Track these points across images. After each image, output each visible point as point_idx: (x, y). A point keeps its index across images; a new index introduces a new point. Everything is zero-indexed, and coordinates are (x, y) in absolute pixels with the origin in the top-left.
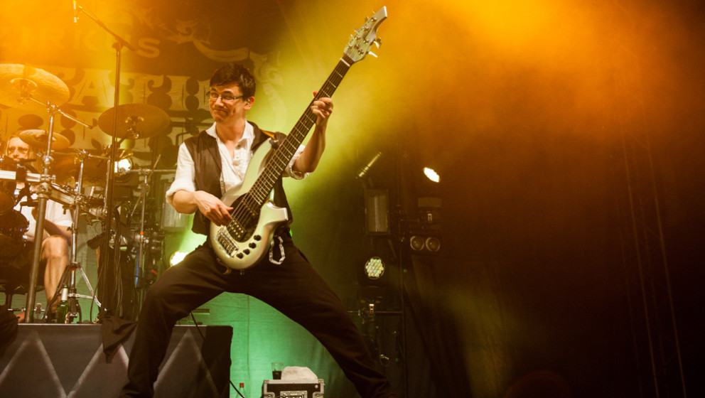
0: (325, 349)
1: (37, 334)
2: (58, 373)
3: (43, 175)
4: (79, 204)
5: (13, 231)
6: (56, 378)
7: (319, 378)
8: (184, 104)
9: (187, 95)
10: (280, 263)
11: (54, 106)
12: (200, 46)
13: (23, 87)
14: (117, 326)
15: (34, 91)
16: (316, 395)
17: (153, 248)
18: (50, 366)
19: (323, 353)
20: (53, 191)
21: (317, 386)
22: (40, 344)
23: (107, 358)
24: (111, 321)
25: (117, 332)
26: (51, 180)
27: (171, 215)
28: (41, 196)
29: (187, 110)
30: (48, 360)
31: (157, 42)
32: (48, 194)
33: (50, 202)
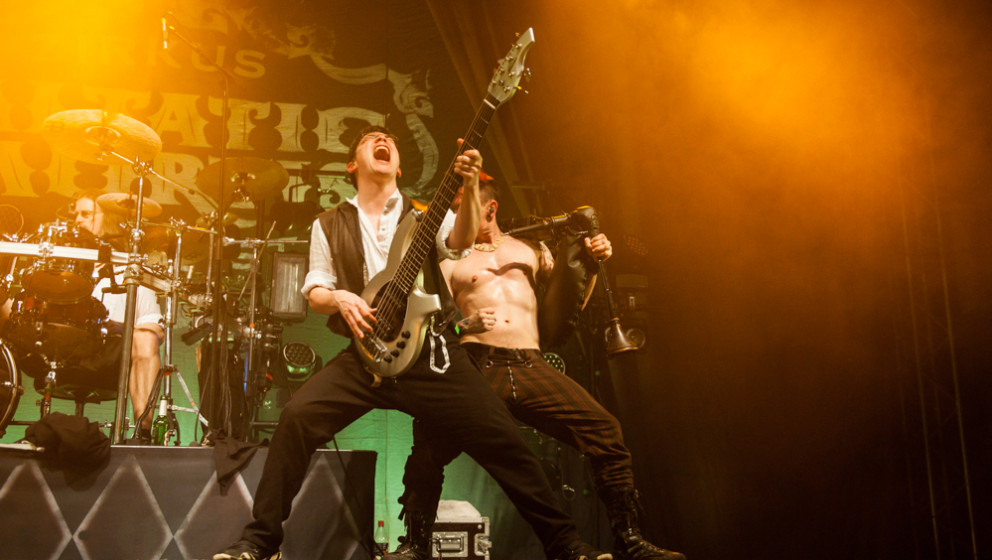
0: (489, 476)
1: (135, 458)
2: (161, 507)
3: (132, 255)
4: (177, 291)
5: (90, 322)
6: (159, 513)
7: (482, 516)
8: (299, 142)
9: (302, 129)
10: (443, 371)
11: (144, 164)
12: (319, 60)
13: (102, 138)
14: (233, 450)
15: (115, 141)
16: (479, 537)
17: (267, 345)
18: (152, 498)
19: (486, 482)
20: (145, 275)
21: (480, 527)
22: (139, 471)
23: (221, 490)
24: (226, 443)
25: (234, 457)
26: (142, 261)
27: (284, 296)
28: (130, 281)
29: (302, 150)
30: (148, 491)
31: (261, 56)
32: (139, 279)
33: (141, 290)
